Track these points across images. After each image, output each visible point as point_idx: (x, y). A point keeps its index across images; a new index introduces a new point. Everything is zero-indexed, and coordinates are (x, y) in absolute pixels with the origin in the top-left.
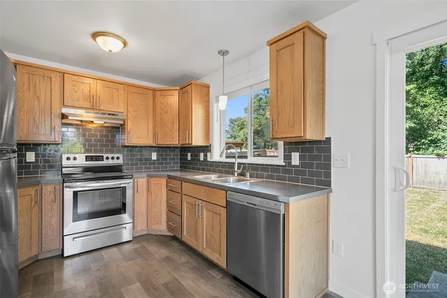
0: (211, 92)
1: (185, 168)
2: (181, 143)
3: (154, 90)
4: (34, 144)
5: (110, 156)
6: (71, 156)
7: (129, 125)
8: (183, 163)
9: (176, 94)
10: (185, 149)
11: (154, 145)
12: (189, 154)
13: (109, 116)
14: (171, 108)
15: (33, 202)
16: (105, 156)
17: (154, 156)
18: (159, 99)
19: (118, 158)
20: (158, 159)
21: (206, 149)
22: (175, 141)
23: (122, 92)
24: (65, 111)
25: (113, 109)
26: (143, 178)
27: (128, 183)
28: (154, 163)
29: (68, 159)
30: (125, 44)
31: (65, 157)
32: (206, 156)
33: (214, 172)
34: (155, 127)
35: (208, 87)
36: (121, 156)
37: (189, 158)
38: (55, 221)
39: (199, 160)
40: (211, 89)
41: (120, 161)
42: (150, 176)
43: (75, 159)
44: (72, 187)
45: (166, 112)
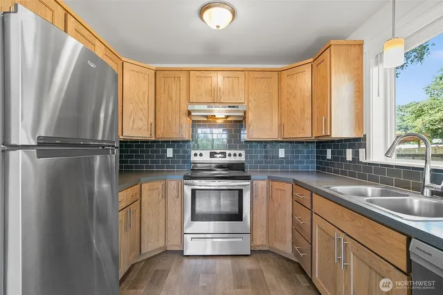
0: (365, 51)
1: (324, 169)
2: (314, 135)
3: (280, 72)
4: (172, 142)
5: (232, 152)
6: (198, 152)
7: (250, 116)
8: (320, 163)
9: (308, 69)
10: (322, 144)
11: (280, 139)
12: (329, 151)
13: (229, 109)
14: (301, 91)
15: (160, 196)
16: (228, 152)
17: (282, 153)
18: (286, 80)
19: (240, 155)
20: (286, 157)
21: (357, 143)
22: (306, 133)
23: (242, 80)
24: (190, 108)
25: (233, 100)
26: (264, 180)
27: (245, 185)
28: (281, 161)
29: (196, 155)
30: (234, 13)
31: (193, 152)
32: (356, 154)
33: (373, 180)
34: (280, 117)
35: (360, 45)
36: (243, 152)
37: (329, 156)
38: (177, 217)
39: (344, 159)
40: (364, 46)
41: (243, 159)
42: (271, 179)
43: (201, 155)
44: (191, 185)
45: (294, 97)
